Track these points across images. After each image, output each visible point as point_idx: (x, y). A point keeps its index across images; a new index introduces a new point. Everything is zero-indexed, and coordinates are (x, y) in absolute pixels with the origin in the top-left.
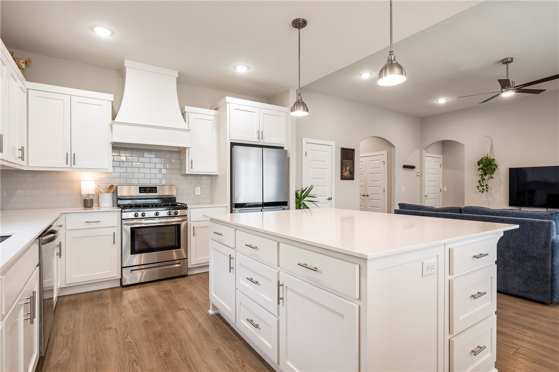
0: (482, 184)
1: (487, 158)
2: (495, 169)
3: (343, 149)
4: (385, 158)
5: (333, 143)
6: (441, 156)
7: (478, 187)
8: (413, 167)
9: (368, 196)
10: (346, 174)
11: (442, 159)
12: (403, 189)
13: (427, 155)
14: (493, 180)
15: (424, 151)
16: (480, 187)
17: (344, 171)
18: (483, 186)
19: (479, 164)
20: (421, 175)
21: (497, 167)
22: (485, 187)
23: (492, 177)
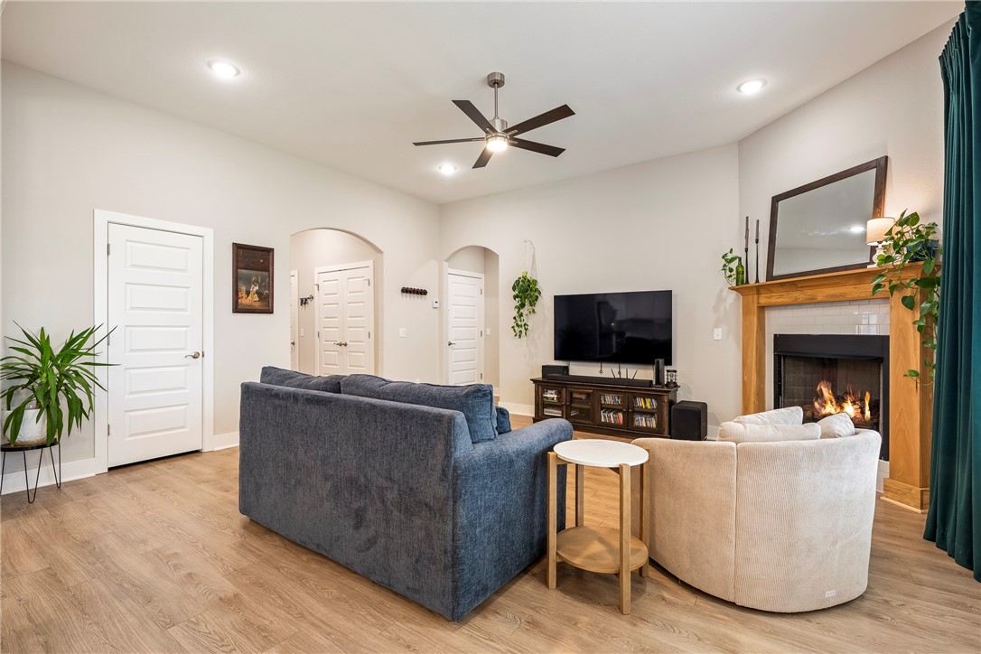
0: (519, 323)
1: (525, 278)
2: (537, 297)
3: (238, 248)
4: (369, 273)
5: (208, 233)
6: (482, 276)
7: (513, 327)
8: (423, 293)
9: (346, 345)
10: (252, 299)
11: (483, 279)
12: (402, 332)
13: (451, 271)
14: (536, 315)
15: (446, 264)
16: (516, 328)
17: (242, 294)
18: (521, 326)
19: (514, 289)
20: (439, 306)
21: (540, 293)
22: (523, 329)
23: (534, 311)
